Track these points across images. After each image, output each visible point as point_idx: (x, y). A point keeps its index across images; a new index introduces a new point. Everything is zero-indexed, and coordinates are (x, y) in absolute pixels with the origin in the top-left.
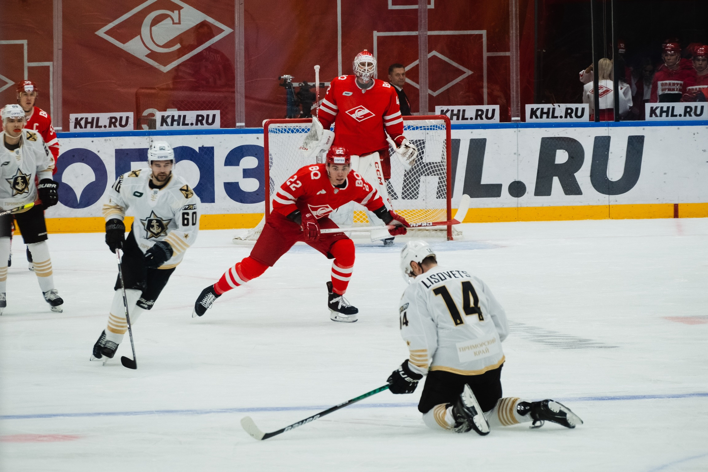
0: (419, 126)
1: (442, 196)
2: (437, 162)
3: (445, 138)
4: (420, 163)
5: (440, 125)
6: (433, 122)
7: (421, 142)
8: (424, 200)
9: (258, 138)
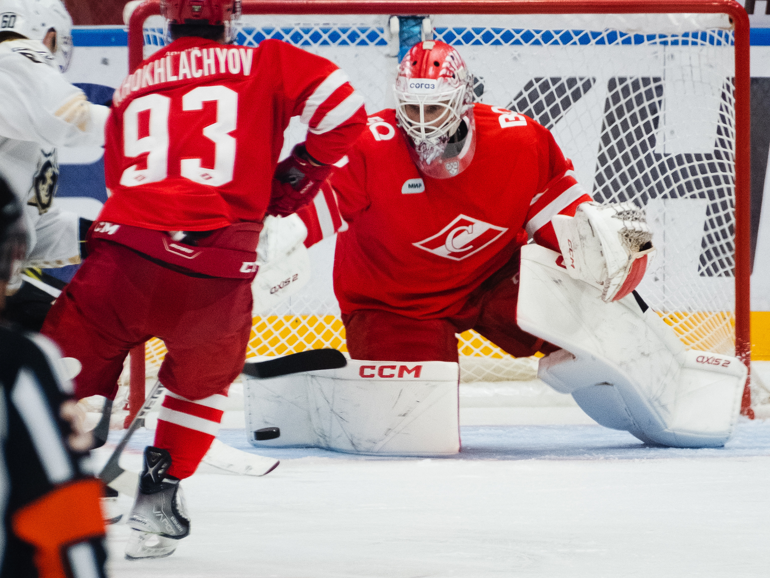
0: (645, 32)
1: (716, 270)
2: (703, 152)
3: (732, 73)
4: (648, 158)
5: (714, 31)
6: (694, 22)
7: (653, 85)
8: (656, 279)
9: (105, 62)
